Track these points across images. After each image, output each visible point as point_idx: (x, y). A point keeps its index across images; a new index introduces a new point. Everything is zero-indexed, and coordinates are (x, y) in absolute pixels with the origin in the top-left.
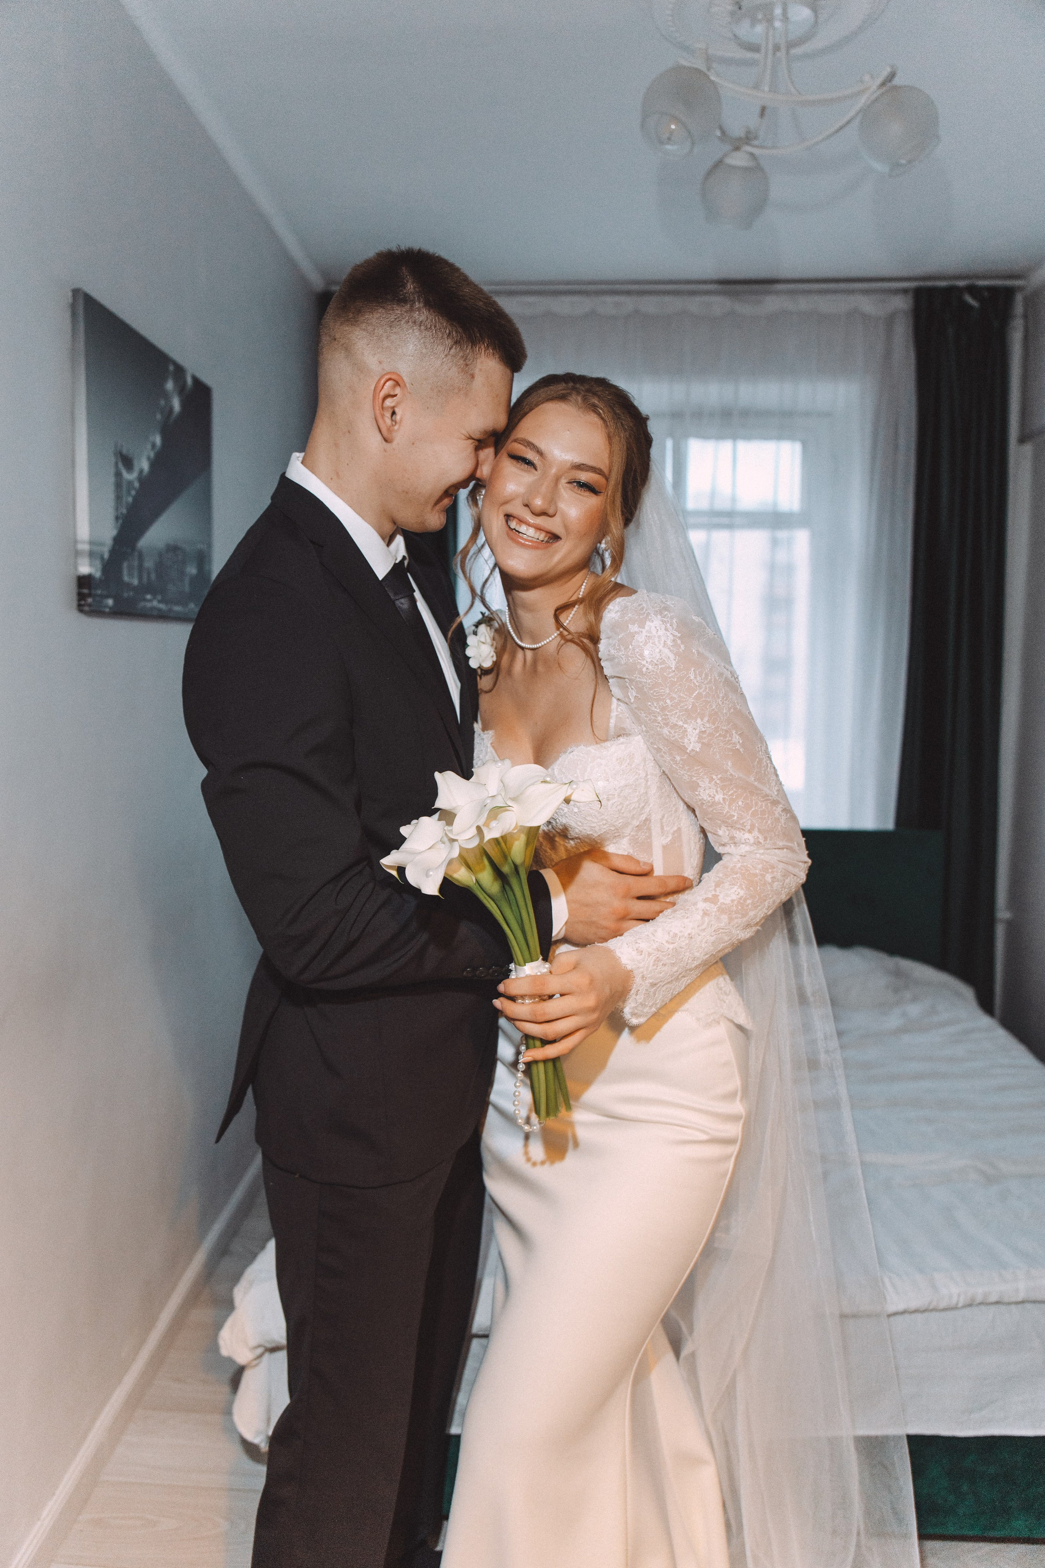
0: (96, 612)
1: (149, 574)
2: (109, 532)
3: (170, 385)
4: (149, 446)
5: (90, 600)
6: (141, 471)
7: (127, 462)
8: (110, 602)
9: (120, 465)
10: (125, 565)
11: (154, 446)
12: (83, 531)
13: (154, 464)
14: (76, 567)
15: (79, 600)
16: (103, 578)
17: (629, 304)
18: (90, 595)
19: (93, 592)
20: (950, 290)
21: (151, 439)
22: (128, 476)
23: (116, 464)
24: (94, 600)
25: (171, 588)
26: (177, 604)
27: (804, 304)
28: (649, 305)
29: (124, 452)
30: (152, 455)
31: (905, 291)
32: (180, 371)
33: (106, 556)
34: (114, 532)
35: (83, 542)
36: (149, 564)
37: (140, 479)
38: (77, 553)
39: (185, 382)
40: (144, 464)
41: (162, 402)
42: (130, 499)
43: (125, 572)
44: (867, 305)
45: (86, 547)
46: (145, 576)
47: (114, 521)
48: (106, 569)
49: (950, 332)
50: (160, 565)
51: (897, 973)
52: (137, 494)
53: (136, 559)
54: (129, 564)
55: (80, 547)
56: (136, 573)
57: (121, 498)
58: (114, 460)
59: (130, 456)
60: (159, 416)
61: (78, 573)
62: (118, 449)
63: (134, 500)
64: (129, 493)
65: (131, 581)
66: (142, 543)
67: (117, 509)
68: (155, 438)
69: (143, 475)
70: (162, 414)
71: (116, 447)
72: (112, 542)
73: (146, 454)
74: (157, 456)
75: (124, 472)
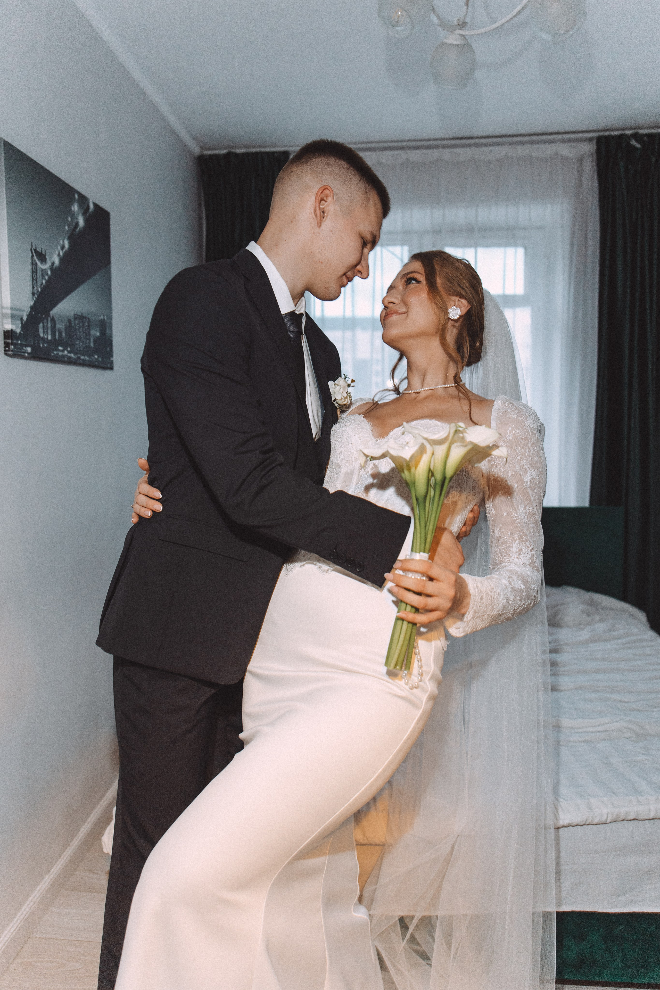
0: (17, 354)
1: (60, 333)
2: (27, 303)
3: (75, 208)
4: (59, 248)
5: (13, 347)
6: (53, 264)
7: (42, 257)
8: (29, 349)
9: (35, 258)
10: (41, 325)
11: (63, 247)
12: (7, 301)
13: (62, 260)
14: (3, 326)
15: (5, 347)
16: (22, 333)
17: (403, 155)
18: (12, 344)
19: (15, 342)
20: (621, 136)
21: (61, 242)
22: (42, 266)
23: (33, 256)
24: (15, 347)
25: (79, 344)
26: (84, 355)
27: (521, 150)
28: (417, 156)
29: (39, 249)
30: (61, 253)
31: (591, 139)
32: (83, 200)
33: (25, 318)
34: (33, 303)
35: (7, 308)
36: (60, 326)
37: (51, 269)
39: (88, 206)
40: (55, 260)
41: (70, 219)
42: (44, 282)
43: (41, 330)
44: (565, 150)
45: (9, 311)
46: (57, 333)
47: (31, 295)
48: (24, 327)
49: (622, 165)
50: (69, 328)
51: (591, 603)
52: (49, 278)
53: (49, 322)
54: (44, 325)
55: (5, 311)
56: (49, 332)
57: (36, 280)
58: (31, 255)
59: (44, 253)
60: (67, 228)
61: (4, 329)
62: (34, 247)
63: (47, 282)
64: (43, 277)
65: (46, 337)
66: (55, 311)
67: (33, 288)
68: (63, 242)
69: (55, 266)
70: (69, 227)
71: (32, 246)
72: (30, 309)
73: (57, 252)
74: (66, 254)
75: (39, 263)
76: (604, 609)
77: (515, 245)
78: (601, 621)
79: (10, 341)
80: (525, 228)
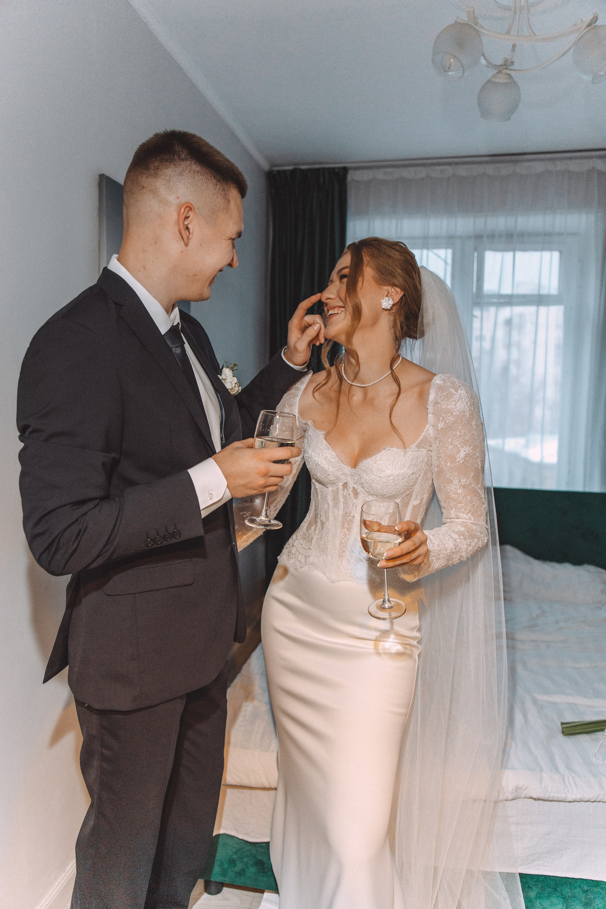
27: (560, 166)
28: (462, 171)
44: (601, 165)
77: (551, 250)
80: (560, 234)
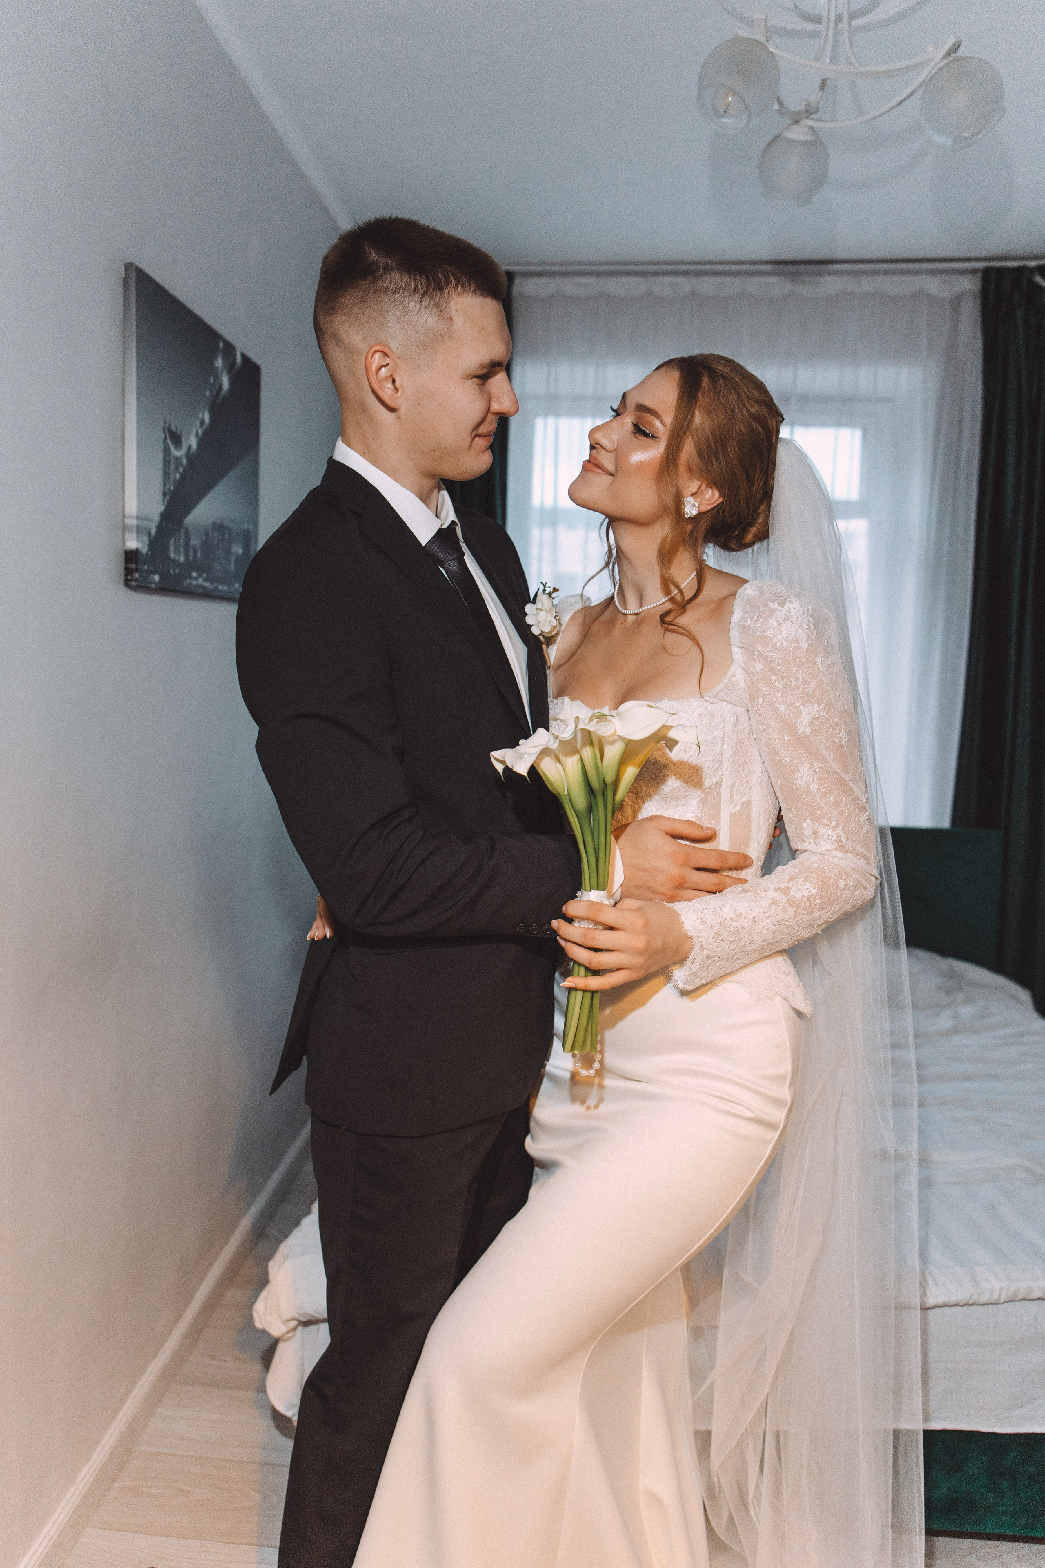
0: (143, 588)
1: (195, 552)
2: (156, 508)
3: (219, 363)
4: (198, 423)
5: (137, 575)
6: (190, 448)
7: (176, 438)
8: (157, 578)
9: (168, 440)
10: (172, 541)
11: (202, 423)
12: (132, 506)
13: (201, 441)
14: (124, 543)
15: (126, 575)
16: (149, 553)
17: (686, 284)
18: (136, 570)
19: (140, 567)
20: (1020, 269)
21: (200, 415)
22: (176, 453)
23: (165, 439)
24: (140, 576)
25: (217, 566)
26: (223, 583)
27: (867, 285)
28: (707, 286)
29: (173, 428)
30: (200, 432)
31: (973, 271)
32: (229, 349)
33: (153, 531)
34: (162, 508)
35: (131, 517)
36: (195, 542)
37: (187, 456)
38: (125, 528)
39: (235, 359)
40: (193, 442)
41: (212, 380)
42: (178, 476)
43: (172, 549)
44: (933, 286)
45: (134, 522)
46: (191, 553)
47: (161, 497)
48: (153, 544)
49: (1019, 314)
50: (206, 543)
51: (951, 975)
52: (185, 470)
53: (182, 535)
54: (175, 541)
55: (128, 521)
56: (182, 550)
57: (169, 475)
58: (163, 436)
59: (179, 433)
60: (208, 393)
61: (125, 548)
62: (167, 425)
63: (182, 475)
64: (177, 469)
65: (177, 558)
66: (189, 520)
67: (165, 485)
68: (203, 415)
69: (192, 452)
70: (211, 391)
71: (165, 423)
72: (159, 518)
73: (194, 431)
74: (205, 433)
75: (172, 448)
76: (970, 984)
77: (851, 424)
78: (966, 1001)
79: (133, 566)
80: (868, 400)
